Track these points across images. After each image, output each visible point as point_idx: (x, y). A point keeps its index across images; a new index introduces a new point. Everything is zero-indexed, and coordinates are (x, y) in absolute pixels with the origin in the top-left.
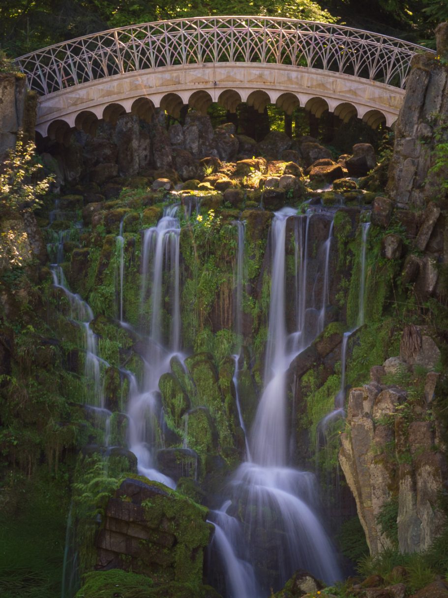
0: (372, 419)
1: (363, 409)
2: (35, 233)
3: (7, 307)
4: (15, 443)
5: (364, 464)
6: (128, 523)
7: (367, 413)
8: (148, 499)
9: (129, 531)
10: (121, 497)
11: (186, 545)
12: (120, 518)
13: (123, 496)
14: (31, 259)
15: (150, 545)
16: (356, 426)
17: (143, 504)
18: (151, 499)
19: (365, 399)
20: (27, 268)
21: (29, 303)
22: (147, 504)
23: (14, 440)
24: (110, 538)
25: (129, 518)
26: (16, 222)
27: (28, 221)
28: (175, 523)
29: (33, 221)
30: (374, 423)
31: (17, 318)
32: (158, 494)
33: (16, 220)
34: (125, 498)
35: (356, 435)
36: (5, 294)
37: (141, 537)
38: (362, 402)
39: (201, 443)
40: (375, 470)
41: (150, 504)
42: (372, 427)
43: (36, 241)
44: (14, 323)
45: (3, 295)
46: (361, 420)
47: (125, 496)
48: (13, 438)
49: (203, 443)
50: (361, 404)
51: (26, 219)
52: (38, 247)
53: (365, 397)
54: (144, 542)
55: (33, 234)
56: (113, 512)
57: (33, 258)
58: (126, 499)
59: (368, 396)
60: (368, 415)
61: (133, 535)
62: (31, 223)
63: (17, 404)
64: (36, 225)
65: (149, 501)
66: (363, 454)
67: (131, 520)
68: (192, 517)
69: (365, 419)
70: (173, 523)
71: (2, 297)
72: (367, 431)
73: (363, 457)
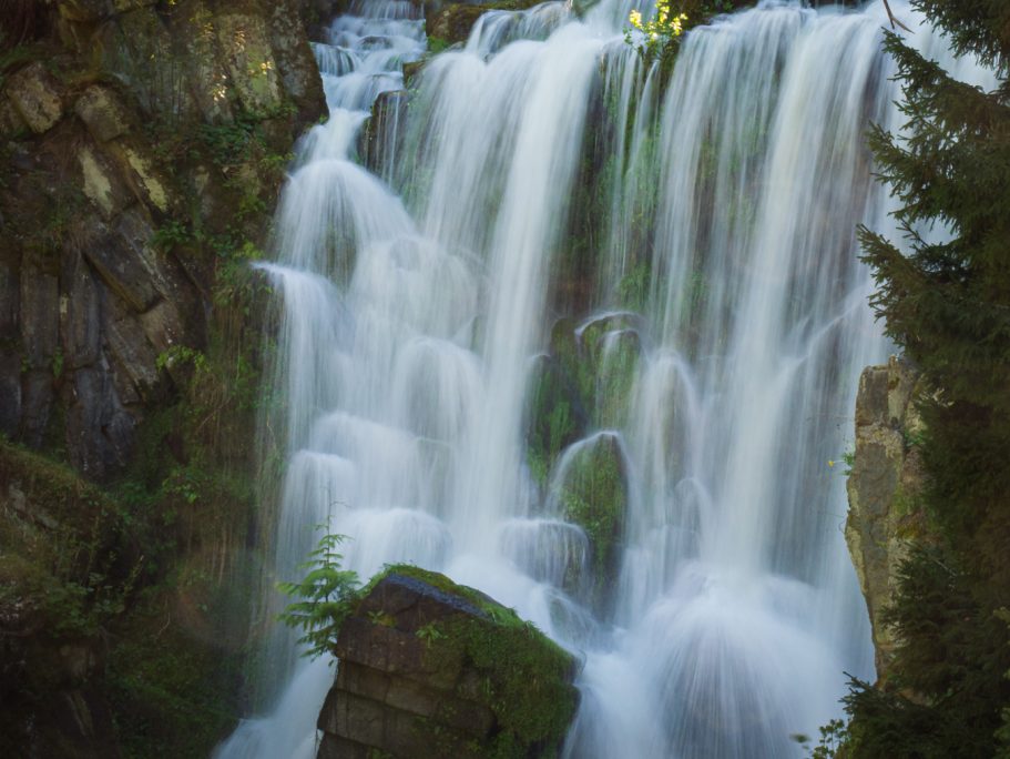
0: (903, 434)
1: (886, 409)
2: (297, 49)
3: (207, 201)
4: (193, 497)
5: (880, 540)
6: (387, 677)
7: (895, 420)
8: (434, 622)
9: (390, 695)
10: (371, 614)
11: (516, 733)
12: (366, 663)
13: (376, 612)
14: (278, 104)
15: (437, 730)
16: (865, 448)
17: (421, 633)
18: (442, 623)
19: (893, 386)
20: (268, 123)
21: (259, 196)
22: (428, 634)
23: (191, 491)
24: (348, 710)
25: (387, 663)
26: (247, 19)
27: (282, 22)
28: (492, 680)
29: (295, 24)
30: (905, 441)
31: (228, 227)
32: (456, 611)
33: (247, 14)
34: (379, 618)
35: (865, 471)
36: (205, 173)
37: (415, 710)
38: (887, 395)
39: (601, 513)
40: (899, 550)
41: (436, 634)
42: (900, 451)
43: (298, 67)
44: (220, 237)
45: (199, 173)
46: (878, 433)
47: (380, 614)
48: (189, 486)
49: (605, 513)
50: (885, 398)
51: (278, 18)
52: (302, 82)
53: (892, 382)
54: (424, 720)
55: (292, 52)
56: (350, 649)
57: (283, 102)
58: (382, 620)
59: (898, 379)
60: (896, 425)
61: (399, 705)
62: (290, 28)
63: (205, 414)
64: (298, 32)
65: (435, 628)
66: (878, 516)
67: (391, 668)
68: (535, 670)
69: (885, 430)
70: (488, 681)
71: (197, 179)
72: (890, 461)
73: (879, 522)
